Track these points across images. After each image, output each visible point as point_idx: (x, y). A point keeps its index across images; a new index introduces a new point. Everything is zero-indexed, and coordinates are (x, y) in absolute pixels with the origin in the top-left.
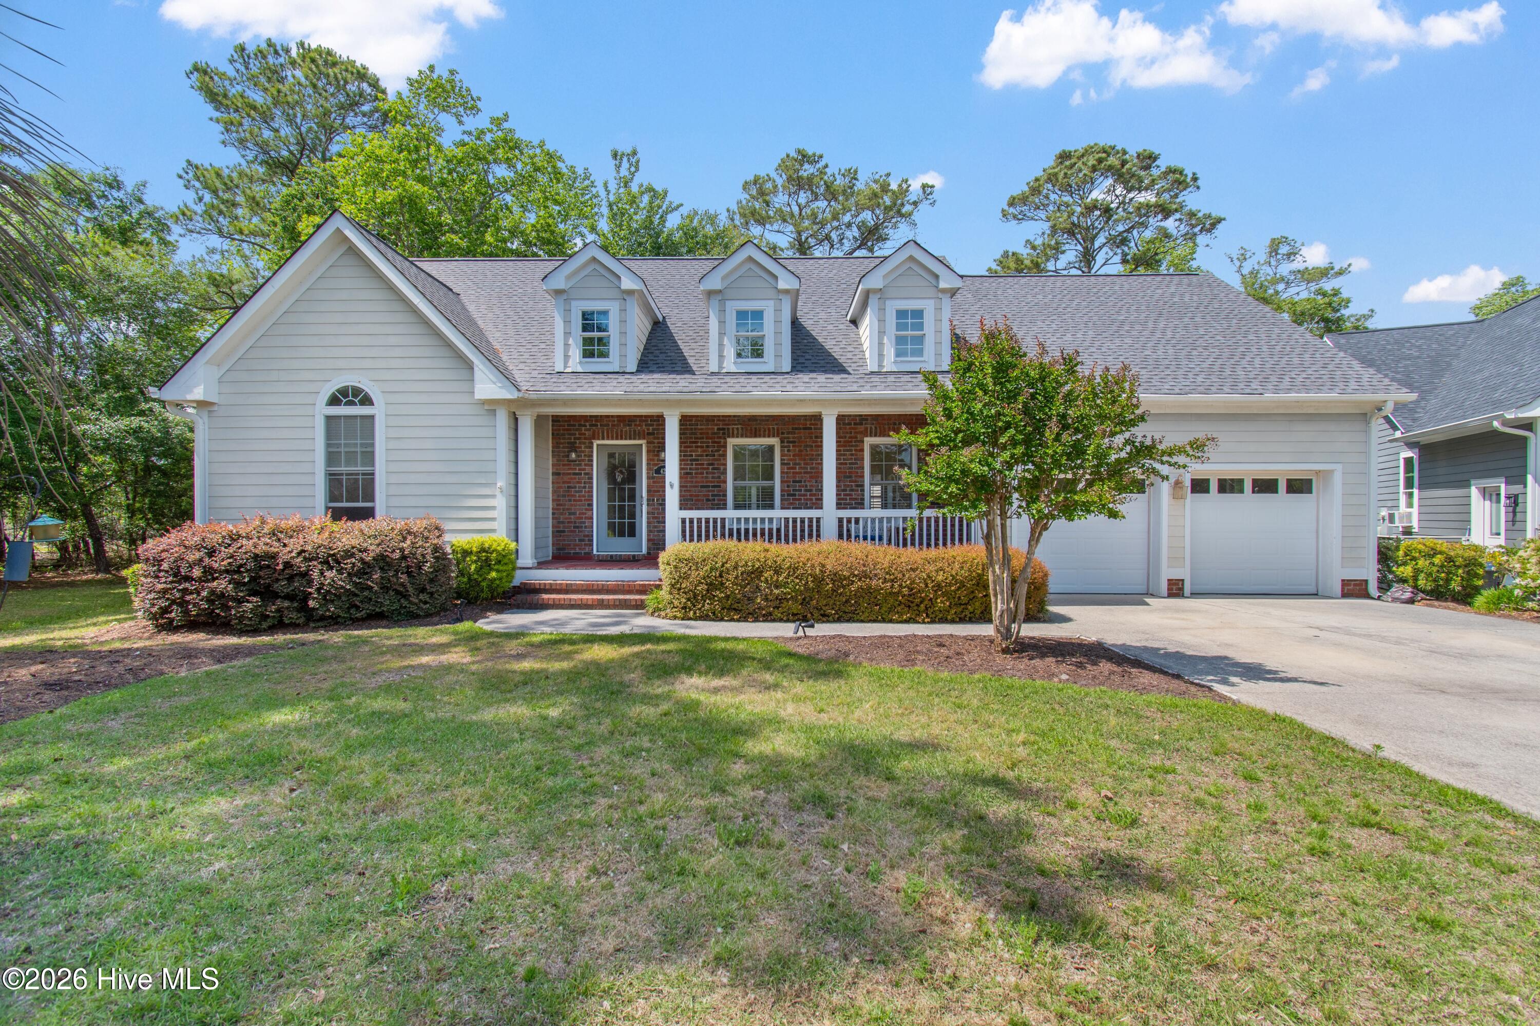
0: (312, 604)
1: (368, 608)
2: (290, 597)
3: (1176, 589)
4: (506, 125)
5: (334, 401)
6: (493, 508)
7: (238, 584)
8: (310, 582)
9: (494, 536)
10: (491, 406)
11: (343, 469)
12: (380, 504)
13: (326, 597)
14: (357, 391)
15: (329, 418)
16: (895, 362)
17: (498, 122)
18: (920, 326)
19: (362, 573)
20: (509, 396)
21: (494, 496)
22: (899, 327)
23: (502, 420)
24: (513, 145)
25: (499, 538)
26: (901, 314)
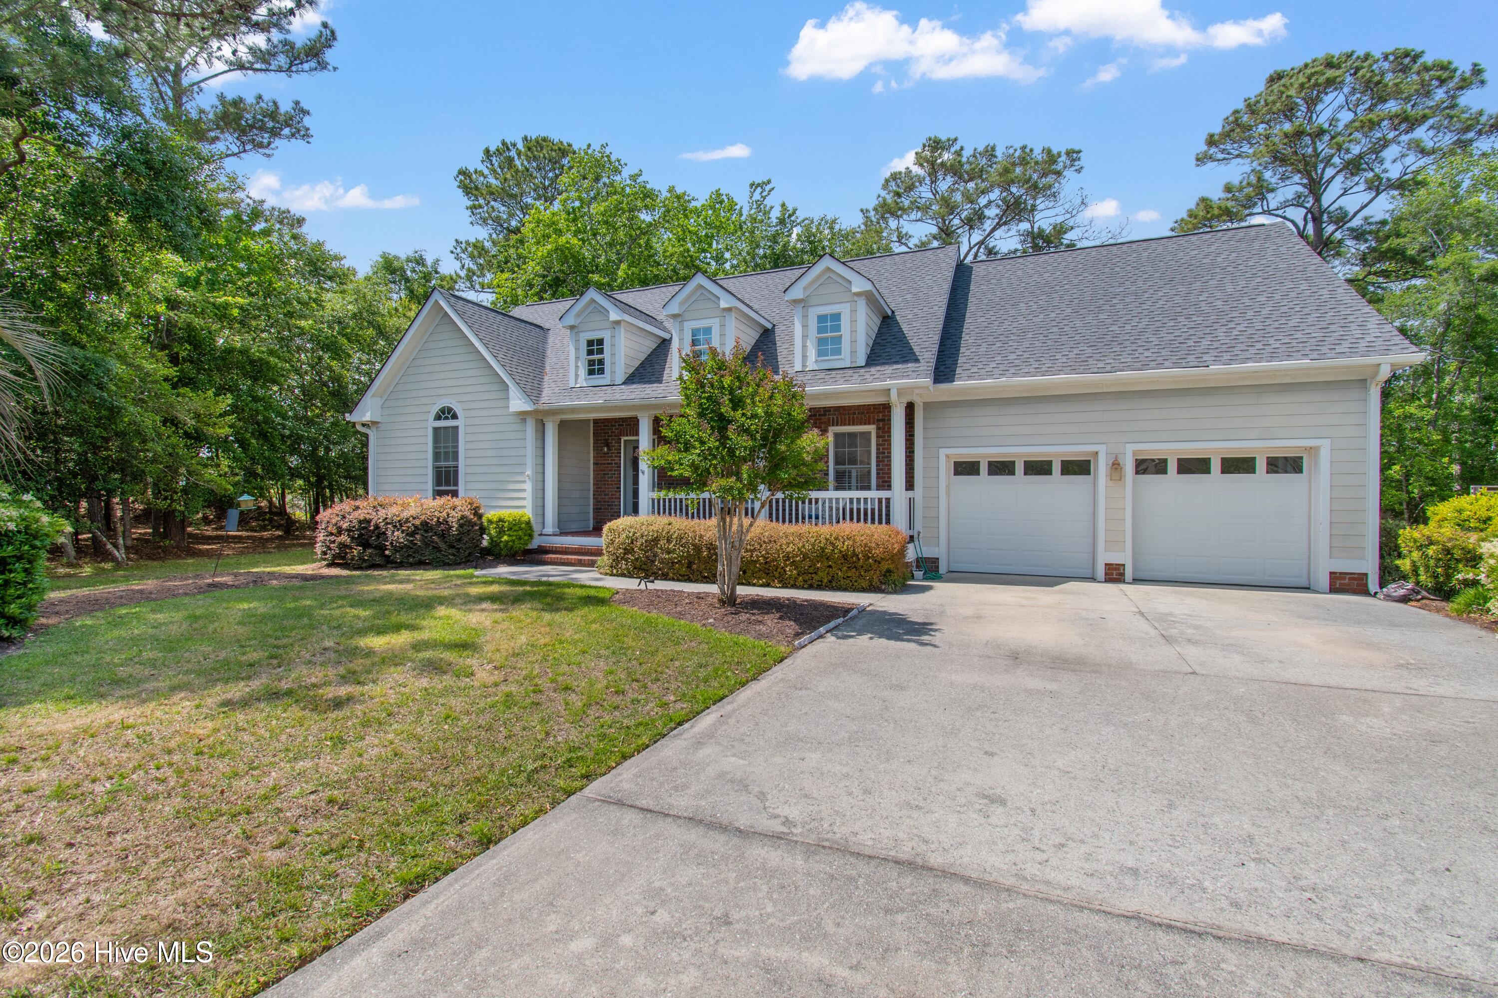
0: (387, 552)
1: (418, 557)
2: (376, 547)
3: (1114, 574)
4: (640, 179)
5: (438, 417)
6: (524, 490)
7: (353, 538)
8: (386, 540)
9: (525, 511)
10: (523, 416)
11: (442, 464)
12: (461, 488)
13: (396, 550)
14: (450, 410)
15: (436, 430)
16: (816, 361)
17: (634, 178)
18: (837, 328)
19: (412, 534)
20: (529, 409)
21: (524, 482)
22: (820, 330)
23: (530, 427)
24: (648, 195)
25: (526, 511)
26: (822, 319)
